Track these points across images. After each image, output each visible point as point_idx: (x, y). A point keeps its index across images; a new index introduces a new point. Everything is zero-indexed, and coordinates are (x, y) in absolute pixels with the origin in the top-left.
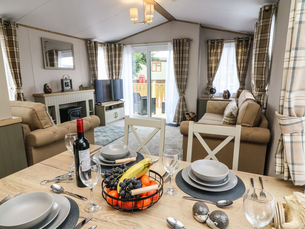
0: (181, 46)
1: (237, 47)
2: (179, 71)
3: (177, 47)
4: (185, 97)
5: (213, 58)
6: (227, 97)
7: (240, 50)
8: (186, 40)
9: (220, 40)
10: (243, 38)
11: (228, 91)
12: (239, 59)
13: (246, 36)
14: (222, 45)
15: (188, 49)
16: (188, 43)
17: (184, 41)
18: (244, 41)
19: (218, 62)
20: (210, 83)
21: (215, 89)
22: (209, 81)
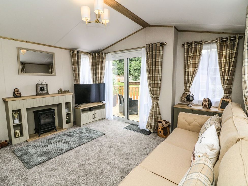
0: (154, 50)
1: (221, 49)
2: (151, 76)
3: (150, 52)
4: (159, 103)
5: (191, 62)
6: (207, 106)
7: (223, 51)
8: (159, 44)
9: (199, 42)
10: (227, 38)
11: (209, 100)
12: (223, 62)
13: (232, 36)
14: (200, 48)
15: (161, 53)
16: (161, 48)
17: (157, 46)
18: (229, 41)
19: (196, 65)
20: (187, 89)
21: (192, 97)
22: (186, 87)
